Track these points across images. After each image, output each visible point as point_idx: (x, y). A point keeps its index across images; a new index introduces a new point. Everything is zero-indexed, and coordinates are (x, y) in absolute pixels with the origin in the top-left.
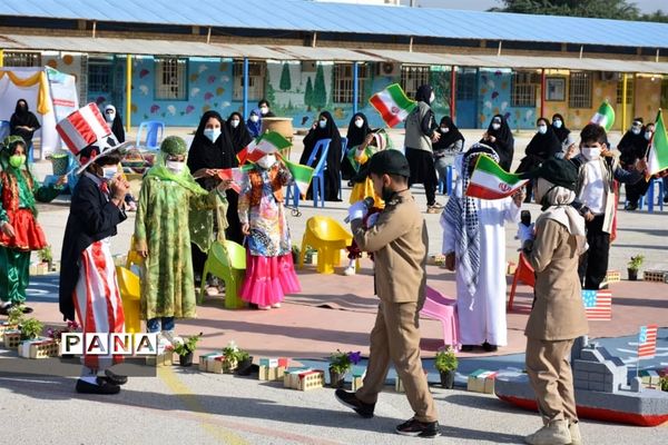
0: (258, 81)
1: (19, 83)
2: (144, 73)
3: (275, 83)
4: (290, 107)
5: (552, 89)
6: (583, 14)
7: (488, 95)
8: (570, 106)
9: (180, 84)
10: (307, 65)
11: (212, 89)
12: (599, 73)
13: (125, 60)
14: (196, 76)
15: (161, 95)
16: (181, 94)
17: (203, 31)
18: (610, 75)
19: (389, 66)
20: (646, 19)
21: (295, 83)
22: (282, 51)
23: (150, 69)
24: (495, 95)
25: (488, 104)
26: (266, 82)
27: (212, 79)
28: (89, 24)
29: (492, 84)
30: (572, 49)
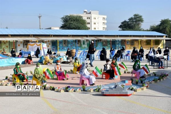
0: (79, 43)
1: (38, 45)
2: (61, 43)
3: (82, 43)
4: (85, 47)
5: (128, 43)
6: (134, 30)
7: (117, 44)
8: (131, 45)
9: (67, 44)
10: (87, 40)
11: (72, 45)
12: (135, 40)
13: (57, 41)
14: (69, 43)
15: (64, 46)
16: (67, 46)
17: (70, 36)
18: (137, 40)
19: (101, 40)
20: (145, 31)
21: (85, 43)
22: (83, 38)
23: (62, 42)
24: (118, 44)
25: (117, 45)
26: (81, 43)
27: (72, 43)
28: (52, 35)
29: (118, 42)
30: (131, 36)
